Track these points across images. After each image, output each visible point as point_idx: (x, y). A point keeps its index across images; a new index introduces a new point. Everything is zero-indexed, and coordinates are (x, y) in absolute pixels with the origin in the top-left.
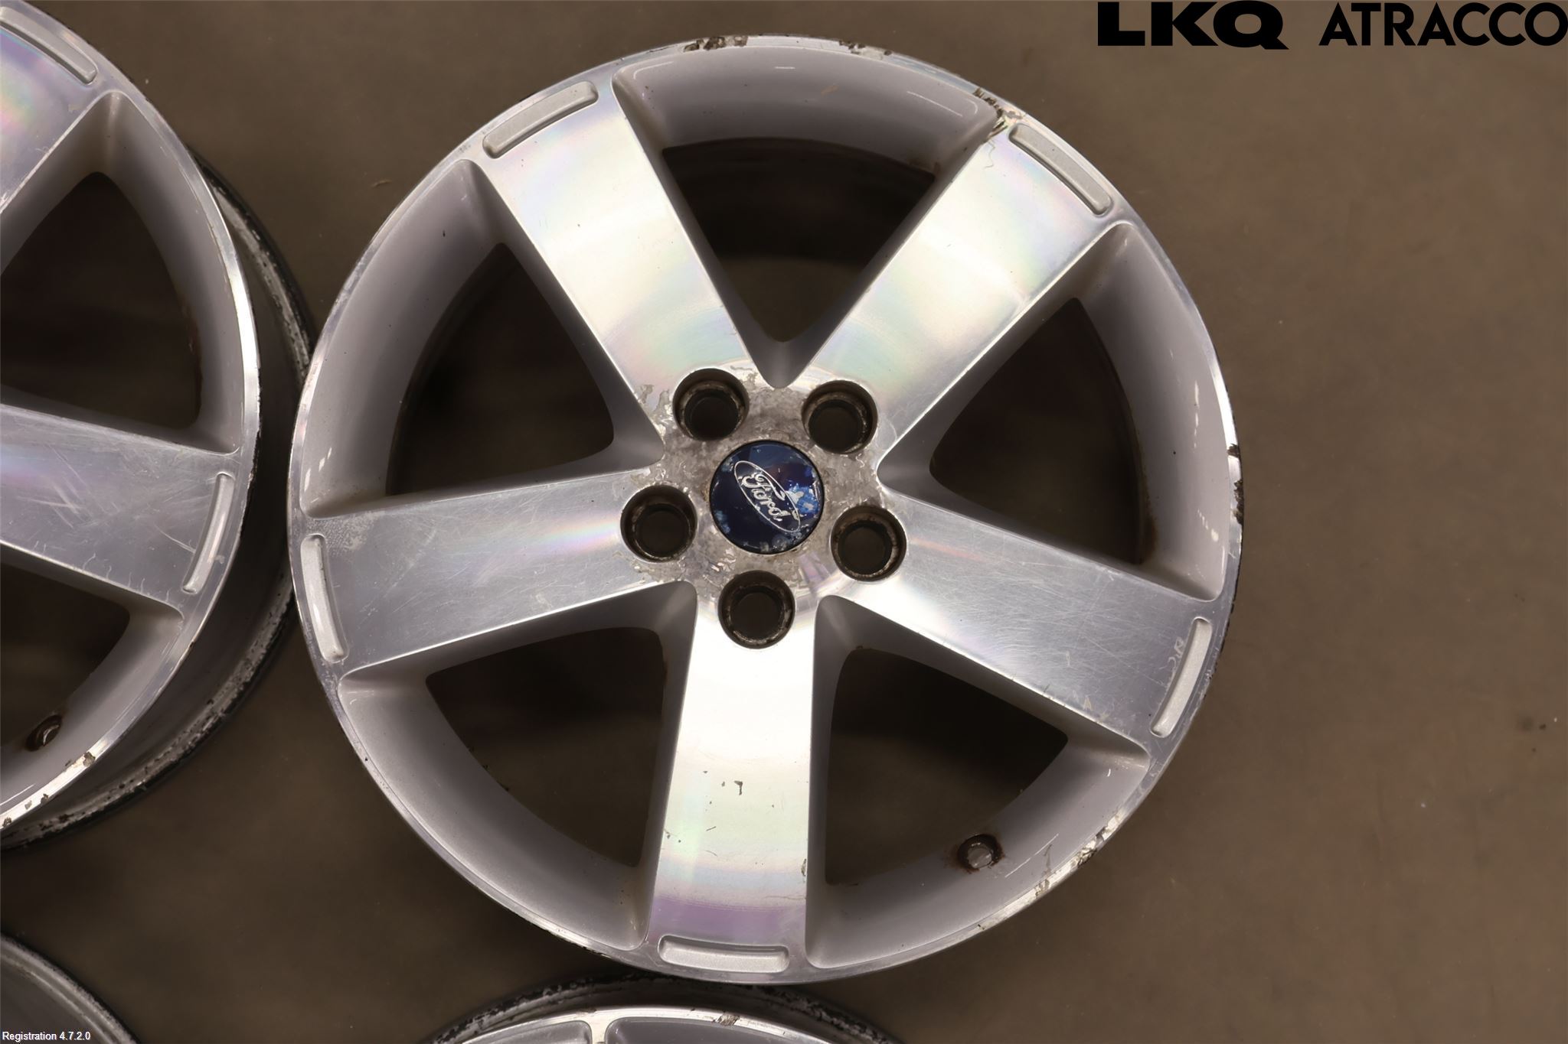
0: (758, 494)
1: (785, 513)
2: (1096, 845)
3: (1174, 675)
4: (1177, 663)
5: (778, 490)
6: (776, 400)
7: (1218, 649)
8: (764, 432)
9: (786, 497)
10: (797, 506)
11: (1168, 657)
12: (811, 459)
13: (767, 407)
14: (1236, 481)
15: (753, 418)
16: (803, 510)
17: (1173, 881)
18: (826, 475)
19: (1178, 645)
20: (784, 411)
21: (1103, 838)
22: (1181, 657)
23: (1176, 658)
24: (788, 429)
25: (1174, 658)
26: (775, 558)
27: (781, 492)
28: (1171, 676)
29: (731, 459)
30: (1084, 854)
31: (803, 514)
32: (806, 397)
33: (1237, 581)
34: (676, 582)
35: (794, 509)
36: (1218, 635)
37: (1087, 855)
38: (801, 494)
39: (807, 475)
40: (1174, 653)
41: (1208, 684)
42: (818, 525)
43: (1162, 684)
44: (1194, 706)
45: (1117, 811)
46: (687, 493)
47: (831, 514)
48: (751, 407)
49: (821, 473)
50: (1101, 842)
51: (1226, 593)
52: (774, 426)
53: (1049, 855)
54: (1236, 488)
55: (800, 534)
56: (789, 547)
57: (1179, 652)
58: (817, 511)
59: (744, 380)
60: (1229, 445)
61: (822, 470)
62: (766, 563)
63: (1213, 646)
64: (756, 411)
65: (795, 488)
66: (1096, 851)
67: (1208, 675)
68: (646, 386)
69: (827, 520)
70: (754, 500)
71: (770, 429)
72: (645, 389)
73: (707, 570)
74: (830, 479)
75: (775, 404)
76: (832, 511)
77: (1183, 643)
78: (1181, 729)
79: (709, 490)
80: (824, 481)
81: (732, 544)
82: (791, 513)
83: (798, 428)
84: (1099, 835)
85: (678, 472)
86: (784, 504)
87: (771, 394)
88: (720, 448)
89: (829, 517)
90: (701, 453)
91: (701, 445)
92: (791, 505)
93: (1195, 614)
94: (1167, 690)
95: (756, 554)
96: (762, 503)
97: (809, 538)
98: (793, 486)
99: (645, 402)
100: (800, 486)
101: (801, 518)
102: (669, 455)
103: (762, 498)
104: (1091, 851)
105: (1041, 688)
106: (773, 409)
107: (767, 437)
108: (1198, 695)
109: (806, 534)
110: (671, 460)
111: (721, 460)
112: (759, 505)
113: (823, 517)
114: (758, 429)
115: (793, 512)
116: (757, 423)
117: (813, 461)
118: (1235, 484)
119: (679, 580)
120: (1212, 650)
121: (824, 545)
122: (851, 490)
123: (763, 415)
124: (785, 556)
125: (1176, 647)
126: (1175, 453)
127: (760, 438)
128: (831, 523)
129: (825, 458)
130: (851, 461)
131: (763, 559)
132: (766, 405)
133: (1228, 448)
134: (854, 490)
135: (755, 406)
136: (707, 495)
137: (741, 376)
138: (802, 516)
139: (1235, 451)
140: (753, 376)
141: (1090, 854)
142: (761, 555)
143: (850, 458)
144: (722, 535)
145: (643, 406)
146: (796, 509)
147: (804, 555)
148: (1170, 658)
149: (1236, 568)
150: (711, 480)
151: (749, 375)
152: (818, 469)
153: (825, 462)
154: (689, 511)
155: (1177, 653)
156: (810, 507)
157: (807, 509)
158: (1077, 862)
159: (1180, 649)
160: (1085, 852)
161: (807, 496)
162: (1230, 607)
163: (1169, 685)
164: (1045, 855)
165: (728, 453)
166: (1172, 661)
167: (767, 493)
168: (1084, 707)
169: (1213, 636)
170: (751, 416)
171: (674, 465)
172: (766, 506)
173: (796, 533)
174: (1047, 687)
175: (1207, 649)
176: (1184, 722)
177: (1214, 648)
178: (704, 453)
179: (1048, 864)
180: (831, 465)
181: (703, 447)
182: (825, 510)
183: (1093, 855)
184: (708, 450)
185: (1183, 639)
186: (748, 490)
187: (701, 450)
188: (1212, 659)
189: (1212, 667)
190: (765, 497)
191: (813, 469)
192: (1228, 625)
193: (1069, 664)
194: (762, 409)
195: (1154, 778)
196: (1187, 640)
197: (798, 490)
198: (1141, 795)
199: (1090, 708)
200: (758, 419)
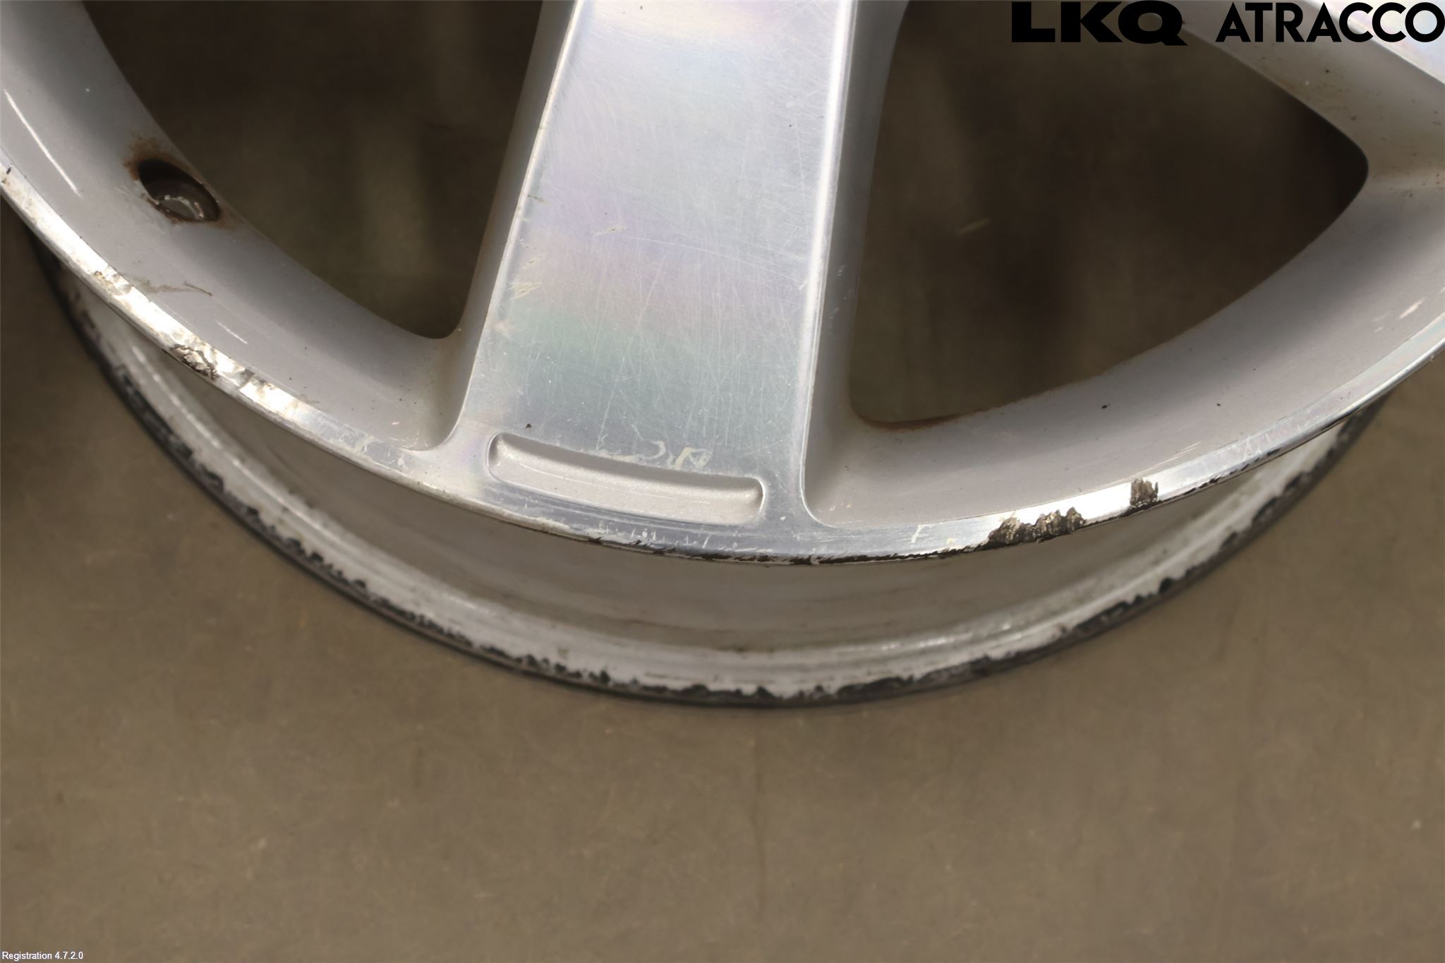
2: (228, 375)
3: (628, 459)
4: (654, 461)
7: (705, 546)
11: (662, 439)
14: (1078, 510)
17: (262, 844)
19: (694, 455)
21: (243, 384)
22: (669, 466)
23: (666, 456)
25: (662, 452)
28: (624, 453)
30: (201, 353)
33: (864, 558)
36: (738, 540)
37: (199, 360)
40: (676, 450)
41: (625, 541)
43: (601, 439)
44: (570, 519)
45: (308, 402)
50: (236, 382)
51: (832, 538)
53: (188, 290)
54: (1063, 514)
57: (680, 460)
60: (1152, 479)
63: (711, 533)
66: (214, 376)
67: (645, 534)
77: (700, 465)
78: (513, 502)
84: (247, 375)
93: (768, 476)
94: (592, 453)
104: (211, 366)
105: (536, 187)
108: (593, 523)
118: (1072, 511)
120: (700, 532)
125: (687, 452)
126: (1105, 407)
133: (1145, 480)
139: (1145, 499)
141: (203, 367)
148: (661, 444)
149: (890, 550)
155: (677, 455)
158: (181, 342)
159: (687, 461)
160: (208, 354)
162: (803, 553)
163: (604, 454)
164: (187, 285)
166: (656, 449)
168: (516, 284)
169: (733, 528)
174: (541, 200)
175: (700, 520)
176: (531, 505)
177: (704, 536)
179: (166, 288)
183: (204, 373)
185: (710, 464)
188: (681, 536)
189: (663, 541)
192: (764, 558)
193: (598, 234)
195: (395, 465)
196: (708, 472)
198: (353, 446)
199: (517, 296)
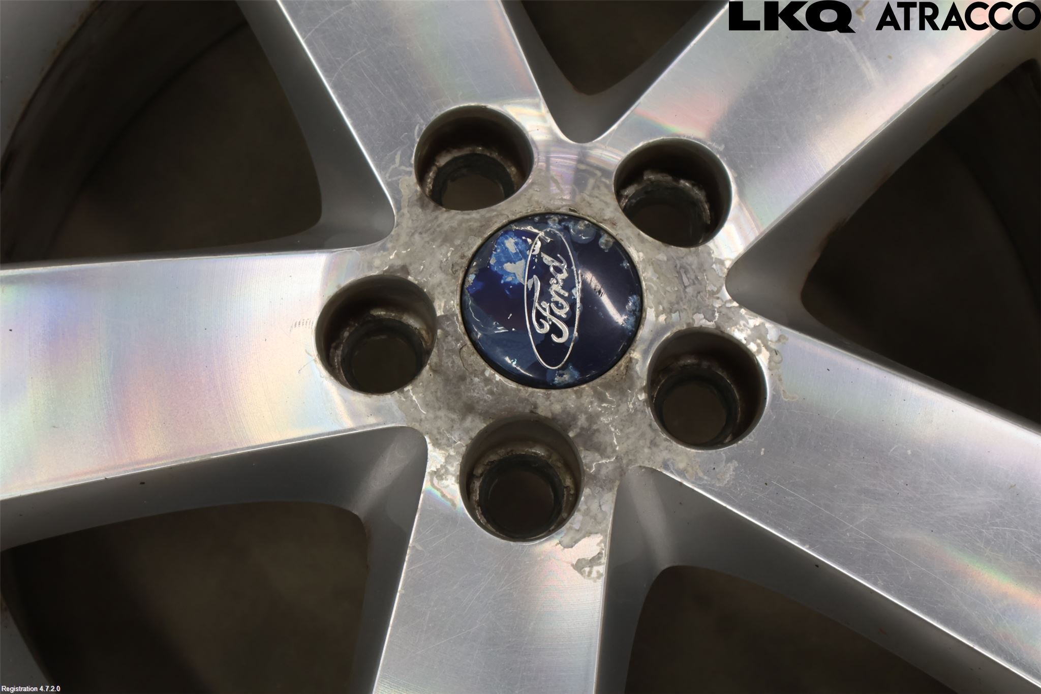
0: (561, 307)
1: (547, 259)
5: (531, 293)
6: (436, 418)
8: (488, 381)
9: (530, 277)
10: (526, 257)
12: (458, 301)
13: (454, 416)
15: (484, 415)
16: (522, 246)
18: (457, 268)
20: (439, 394)
24: (453, 362)
26: (604, 221)
27: (530, 287)
29: (557, 379)
31: (526, 241)
32: (396, 393)
34: (742, 304)
35: (533, 256)
38: (508, 267)
39: (480, 285)
42: (518, 216)
46: (644, 389)
47: (490, 217)
48: (474, 434)
49: (461, 275)
52: (468, 380)
55: (550, 223)
56: (577, 219)
58: (506, 232)
59: (454, 479)
61: (456, 278)
62: (619, 225)
64: (473, 421)
65: (509, 279)
68: (582, 573)
69: (502, 215)
70: (573, 306)
71: (476, 380)
72: (587, 569)
73: (694, 284)
74: (456, 258)
75: (442, 413)
76: (487, 222)
79: (616, 367)
80: (465, 262)
81: (642, 278)
82: (539, 254)
83: (440, 355)
85: (632, 429)
86: (539, 270)
87: (435, 432)
88: (557, 408)
89: (497, 216)
90: (586, 425)
91: (578, 435)
92: (532, 262)
95: (623, 243)
96: (566, 295)
97: (542, 210)
98: (509, 283)
99: (600, 553)
100: (501, 277)
101: (533, 240)
102: (624, 461)
103: (561, 301)
106: (451, 409)
107: (489, 372)
109: (541, 219)
110: (627, 453)
111: (569, 390)
112: (571, 295)
113: (505, 221)
114: (491, 392)
115: (537, 252)
116: (485, 401)
117: (458, 297)
119: (735, 304)
121: (531, 191)
122: (440, 232)
123: (469, 409)
124: (589, 214)
127: (498, 377)
128: (499, 209)
129: (439, 290)
130: (411, 269)
131: (620, 232)
132: (453, 420)
134: (438, 229)
135: (467, 431)
136: (623, 362)
137: (452, 488)
138: (529, 240)
140: (438, 474)
142: (618, 237)
143: (408, 273)
144: (646, 301)
145: (606, 552)
146: (530, 253)
147: (565, 197)
150: (603, 376)
151: (442, 479)
152: (460, 281)
153: (444, 285)
154: (660, 368)
156: (510, 244)
157: (516, 244)
161: (503, 259)
165: (554, 392)
167: (549, 301)
170: (484, 420)
171: (629, 442)
172: (563, 288)
173: (553, 226)
178: (582, 420)
180: (439, 277)
181: (578, 430)
182: (495, 227)
184: (574, 418)
186: (569, 322)
187: (582, 429)
190: (556, 298)
191: (467, 285)
194: (463, 418)
197: (508, 274)
200: (480, 407)
